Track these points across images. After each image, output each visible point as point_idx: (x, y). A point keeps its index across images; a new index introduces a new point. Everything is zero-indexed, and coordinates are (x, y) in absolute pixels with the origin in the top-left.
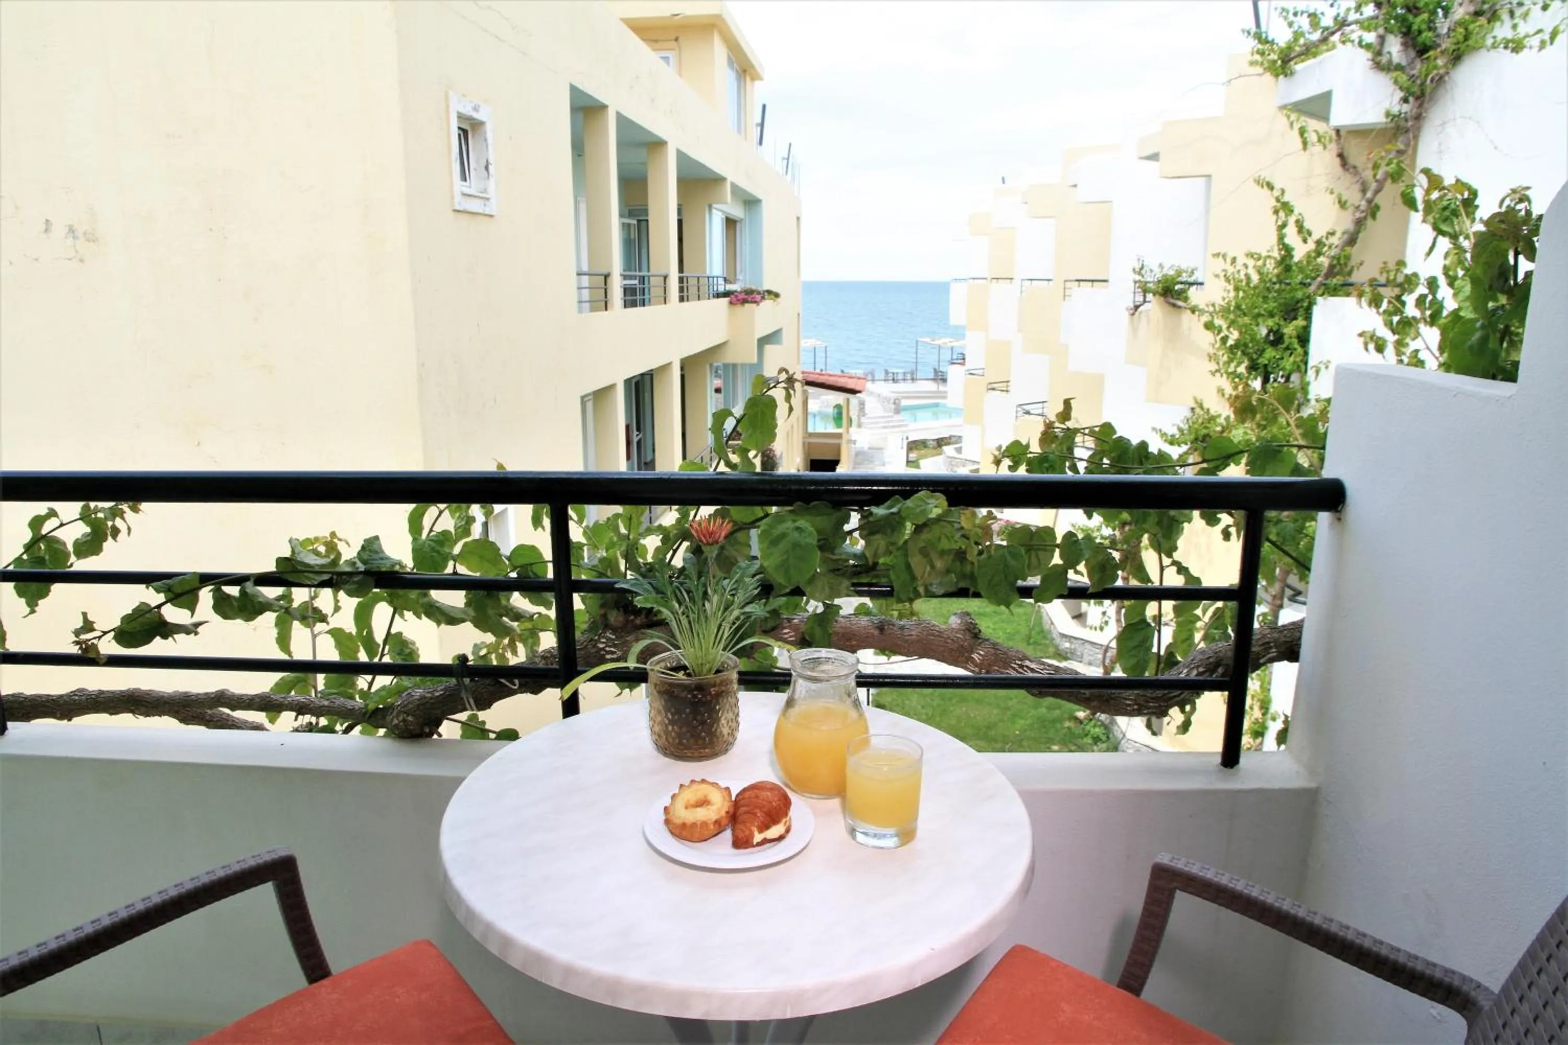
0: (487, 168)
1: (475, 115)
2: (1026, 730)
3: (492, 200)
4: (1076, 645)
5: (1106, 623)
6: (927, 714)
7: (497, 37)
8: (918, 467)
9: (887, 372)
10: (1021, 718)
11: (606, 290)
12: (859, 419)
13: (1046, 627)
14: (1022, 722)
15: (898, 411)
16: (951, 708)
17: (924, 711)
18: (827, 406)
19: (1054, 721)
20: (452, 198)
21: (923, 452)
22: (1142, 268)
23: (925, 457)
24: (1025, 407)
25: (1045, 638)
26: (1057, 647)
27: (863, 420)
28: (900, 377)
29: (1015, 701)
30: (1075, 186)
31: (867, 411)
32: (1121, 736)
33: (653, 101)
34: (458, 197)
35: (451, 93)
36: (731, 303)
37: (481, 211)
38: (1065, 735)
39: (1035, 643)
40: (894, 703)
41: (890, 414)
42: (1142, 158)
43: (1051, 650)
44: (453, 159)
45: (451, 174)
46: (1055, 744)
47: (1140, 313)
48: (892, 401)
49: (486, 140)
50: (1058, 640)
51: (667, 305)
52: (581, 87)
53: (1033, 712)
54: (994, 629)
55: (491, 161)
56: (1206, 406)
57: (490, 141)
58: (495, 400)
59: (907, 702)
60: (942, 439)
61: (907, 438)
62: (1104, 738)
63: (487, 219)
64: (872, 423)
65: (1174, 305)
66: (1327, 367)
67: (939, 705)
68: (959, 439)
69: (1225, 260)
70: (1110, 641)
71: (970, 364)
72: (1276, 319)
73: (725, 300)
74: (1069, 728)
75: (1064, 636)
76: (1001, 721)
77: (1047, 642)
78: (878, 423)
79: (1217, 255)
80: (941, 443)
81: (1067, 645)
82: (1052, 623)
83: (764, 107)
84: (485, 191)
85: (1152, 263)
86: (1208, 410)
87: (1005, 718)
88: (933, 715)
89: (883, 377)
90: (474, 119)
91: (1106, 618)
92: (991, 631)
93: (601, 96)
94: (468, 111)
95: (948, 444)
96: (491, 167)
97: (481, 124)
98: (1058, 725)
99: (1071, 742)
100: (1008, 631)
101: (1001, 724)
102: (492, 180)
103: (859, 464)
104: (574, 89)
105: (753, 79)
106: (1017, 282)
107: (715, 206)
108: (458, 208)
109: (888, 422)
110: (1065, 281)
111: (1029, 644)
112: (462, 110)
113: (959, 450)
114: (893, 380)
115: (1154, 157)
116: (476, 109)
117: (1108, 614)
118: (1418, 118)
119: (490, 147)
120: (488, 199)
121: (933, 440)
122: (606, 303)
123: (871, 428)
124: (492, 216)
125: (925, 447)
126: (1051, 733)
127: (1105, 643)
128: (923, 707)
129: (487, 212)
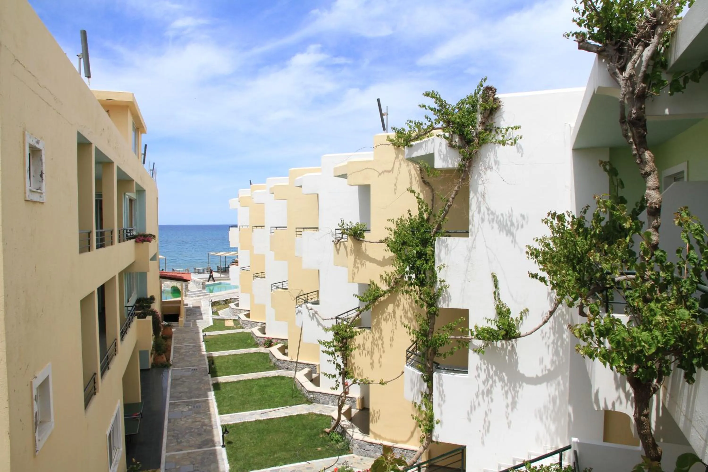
0: (41, 176)
1: (38, 146)
2: (303, 443)
3: (44, 194)
4: (316, 395)
5: (338, 385)
6: (253, 443)
7: (48, 104)
8: (218, 314)
9: (195, 269)
10: (300, 437)
11: (89, 240)
12: (186, 293)
13: (299, 388)
14: (301, 438)
15: (204, 288)
16: (265, 437)
17: (251, 441)
18: (167, 287)
19: (315, 435)
20: (25, 193)
21: (218, 307)
22: (343, 224)
23: (220, 309)
24: (276, 285)
25: (299, 393)
26: (306, 397)
27: (188, 293)
28: (201, 271)
29: (294, 428)
30: (301, 187)
31: (189, 289)
32: (350, 438)
33: (109, 142)
34: (28, 193)
35: (26, 132)
36: (136, 242)
37: (38, 200)
38: (322, 441)
39: (296, 397)
40: (236, 439)
41: (201, 290)
42: (335, 176)
43: (305, 399)
44: (27, 171)
45: (25, 178)
46: (318, 447)
47: (340, 243)
48: (201, 283)
49: (41, 160)
50: (307, 394)
51: (113, 246)
52: (82, 133)
53: (304, 433)
54: (274, 393)
55: (44, 172)
56: (375, 283)
57: (44, 161)
58: (43, 311)
59: (242, 438)
60: (227, 300)
61: (211, 301)
62: (341, 440)
63: (41, 204)
64: (192, 294)
65: (358, 240)
66: (444, 267)
67: (258, 437)
68: (236, 299)
69: (393, 222)
70: (341, 394)
71: (241, 264)
72: (420, 247)
73: (133, 241)
74: (322, 437)
75: (309, 392)
76: (291, 439)
77: (301, 396)
78: (195, 294)
79: (389, 220)
80: (227, 302)
81: (312, 396)
82: (302, 386)
83: (146, 146)
84: (40, 188)
85: (347, 221)
86: (377, 285)
87: (292, 438)
88: (256, 443)
89: (193, 271)
90: (36, 148)
91: (338, 383)
92: (273, 394)
93: (90, 139)
94: (34, 143)
95: (230, 302)
96: (44, 175)
97: (39, 150)
98: (317, 437)
99: (326, 445)
100: (281, 393)
101: (290, 441)
102: (44, 183)
103: (189, 315)
104: (79, 134)
105: (141, 133)
106: (267, 228)
107: (127, 193)
108: (27, 199)
109: (200, 293)
110: (296, 228)
111: (293, 398)
112: (32, 143)
113: (237, 305)
114: (198, 272)
115: (344, 176)
116: (38, 142)
117: (338, 381)
118: (470, 166)
119: (44, 165)
120: (42, 193)
121: (223, 301)
122: (89, 247)
123: (192, 297)
124: (43, 203)
125: (220, 304)
126: (316, 442)
127: (339, 394)
128: (251, 439)
129: (41, 201)
